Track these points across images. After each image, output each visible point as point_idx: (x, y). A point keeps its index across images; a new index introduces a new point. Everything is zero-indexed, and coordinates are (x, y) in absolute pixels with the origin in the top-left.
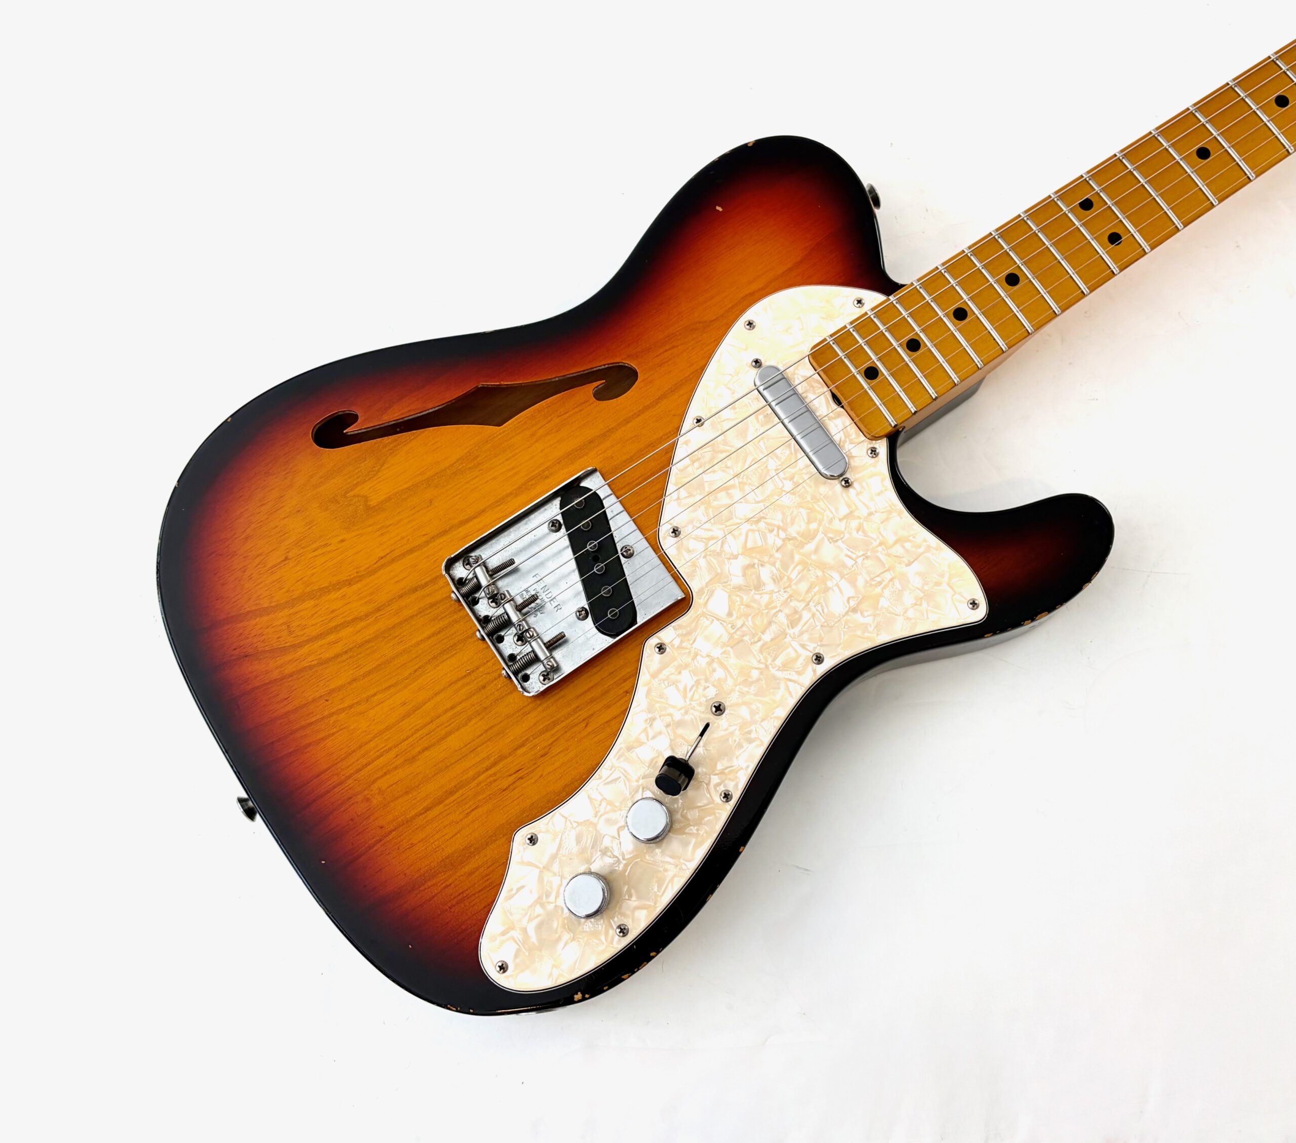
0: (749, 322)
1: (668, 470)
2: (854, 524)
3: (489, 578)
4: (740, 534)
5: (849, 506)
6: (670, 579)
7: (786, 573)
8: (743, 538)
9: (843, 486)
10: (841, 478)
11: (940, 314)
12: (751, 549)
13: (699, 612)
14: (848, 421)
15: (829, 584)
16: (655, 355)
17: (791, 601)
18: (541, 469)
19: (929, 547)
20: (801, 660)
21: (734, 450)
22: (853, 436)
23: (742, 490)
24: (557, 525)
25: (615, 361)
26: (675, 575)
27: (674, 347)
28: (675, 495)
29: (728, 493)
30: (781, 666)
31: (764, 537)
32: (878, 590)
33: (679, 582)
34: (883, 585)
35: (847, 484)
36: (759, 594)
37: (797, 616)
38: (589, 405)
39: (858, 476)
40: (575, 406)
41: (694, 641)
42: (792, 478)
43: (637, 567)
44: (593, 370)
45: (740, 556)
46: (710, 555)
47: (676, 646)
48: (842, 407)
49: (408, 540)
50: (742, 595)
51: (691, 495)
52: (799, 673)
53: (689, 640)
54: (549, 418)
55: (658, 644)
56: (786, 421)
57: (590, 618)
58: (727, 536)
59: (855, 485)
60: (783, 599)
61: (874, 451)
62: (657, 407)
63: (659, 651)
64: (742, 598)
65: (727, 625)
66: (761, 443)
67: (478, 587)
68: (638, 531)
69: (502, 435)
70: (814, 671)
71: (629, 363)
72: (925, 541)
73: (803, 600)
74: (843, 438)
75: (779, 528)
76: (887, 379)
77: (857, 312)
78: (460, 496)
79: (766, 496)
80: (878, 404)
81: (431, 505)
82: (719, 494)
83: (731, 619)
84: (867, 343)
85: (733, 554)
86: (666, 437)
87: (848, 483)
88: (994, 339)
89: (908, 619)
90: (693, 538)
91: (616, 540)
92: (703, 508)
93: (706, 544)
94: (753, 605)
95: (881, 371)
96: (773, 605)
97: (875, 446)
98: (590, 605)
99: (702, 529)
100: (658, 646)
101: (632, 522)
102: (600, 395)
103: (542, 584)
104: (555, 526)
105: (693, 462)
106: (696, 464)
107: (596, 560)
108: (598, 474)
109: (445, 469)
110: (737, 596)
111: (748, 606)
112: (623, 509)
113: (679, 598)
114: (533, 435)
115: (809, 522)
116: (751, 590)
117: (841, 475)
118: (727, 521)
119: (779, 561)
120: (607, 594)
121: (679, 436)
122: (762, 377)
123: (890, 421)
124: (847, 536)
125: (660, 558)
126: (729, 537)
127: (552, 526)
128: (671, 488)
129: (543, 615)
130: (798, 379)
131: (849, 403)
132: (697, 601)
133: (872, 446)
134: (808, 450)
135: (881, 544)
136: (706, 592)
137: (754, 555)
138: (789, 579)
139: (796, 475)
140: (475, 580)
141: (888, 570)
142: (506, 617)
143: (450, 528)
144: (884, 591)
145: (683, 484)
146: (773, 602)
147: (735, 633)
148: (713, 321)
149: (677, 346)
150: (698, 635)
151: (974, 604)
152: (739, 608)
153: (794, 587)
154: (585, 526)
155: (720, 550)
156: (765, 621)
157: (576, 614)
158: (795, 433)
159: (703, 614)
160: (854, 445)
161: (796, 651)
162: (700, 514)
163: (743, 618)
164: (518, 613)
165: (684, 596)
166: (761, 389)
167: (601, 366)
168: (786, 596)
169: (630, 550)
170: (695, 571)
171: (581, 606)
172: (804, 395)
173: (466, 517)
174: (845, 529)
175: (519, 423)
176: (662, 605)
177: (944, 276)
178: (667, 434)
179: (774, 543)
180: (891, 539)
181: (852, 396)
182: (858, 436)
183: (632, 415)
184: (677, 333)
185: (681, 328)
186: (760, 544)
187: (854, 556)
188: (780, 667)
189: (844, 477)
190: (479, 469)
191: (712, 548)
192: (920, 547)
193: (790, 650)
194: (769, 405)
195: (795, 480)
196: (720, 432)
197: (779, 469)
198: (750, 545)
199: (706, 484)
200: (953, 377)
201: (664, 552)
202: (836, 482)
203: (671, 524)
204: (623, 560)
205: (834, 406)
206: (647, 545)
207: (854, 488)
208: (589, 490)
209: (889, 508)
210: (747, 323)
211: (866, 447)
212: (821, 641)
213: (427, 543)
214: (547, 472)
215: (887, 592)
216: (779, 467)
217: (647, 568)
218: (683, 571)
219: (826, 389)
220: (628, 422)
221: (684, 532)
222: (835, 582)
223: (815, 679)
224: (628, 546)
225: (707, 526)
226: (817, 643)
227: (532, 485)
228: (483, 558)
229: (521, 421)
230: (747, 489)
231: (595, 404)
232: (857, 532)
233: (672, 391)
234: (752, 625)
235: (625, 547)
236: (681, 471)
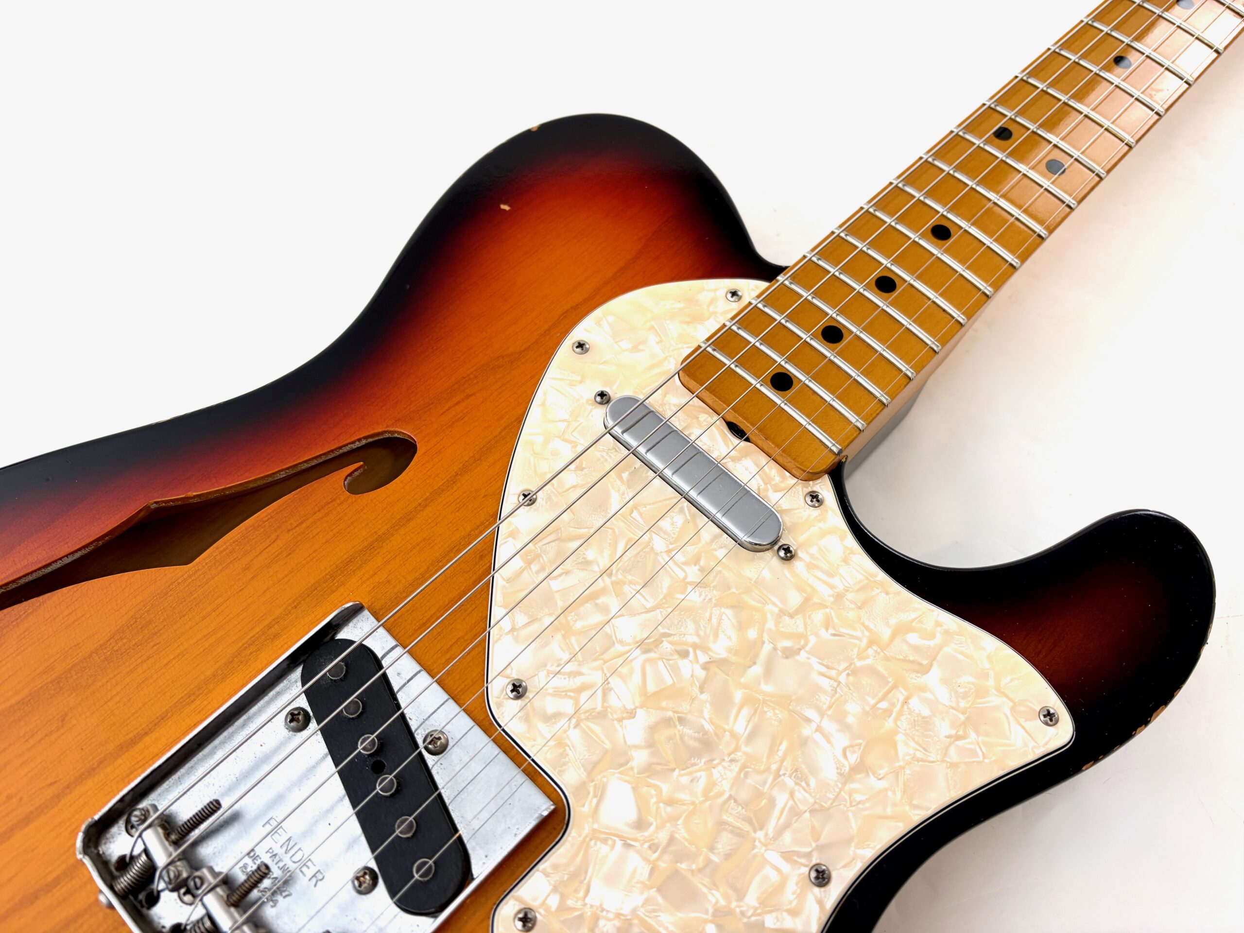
0: (579, 343)
1: (489, 580)
2: (818, 617)
3: (171, 849)
4: (631, 671)
5: (800, 589)
6: (521, 778)
7: (726, 727)
8: (637, 678)
9: (782, 559)
10: (776, 547)
11: (858, 287)
12: (655, 694)
13: (586, 832)
14: (763, 459)
15: (807, 731)
16: (441, 412)
17: (746, 775)
18: (266, 622)
19: (947, 632)
20: (792, 887)
21: (592, 531)
22: (777, 479)
23: (619, 594)
24: (300, 717)
25: (376, 431)
26: (530, 769)
27: (468, 397)
28: (506, 624)
29: (597, 604)
30: (757, 905)
31: (675, 670)
32: (889, 723)
33: (539, 779)
34: (894, 714)
35: (788, 554)
36: (686, 774)
37: (764, 802)
38: (339, 505)
39: (801, 539)
40: (317, 509)
41: (587, 891)
42: (696, 561)
43: (458, 769)
44: (341, 451)
45: (638, 710)
46: (587, 719)
47: (553, 909)
48: (747, 440)
49: (21, 799)
50: (656, 782)
51: (533, 620)
52: (794, 913)
53: (576, 891)
54: (273, 537)
55: (519, 912)
56: (668, 473)
57: (381, 884)
58: (610, 680)
59: (800, 554)
60: (731, 775)
61: (814, 497)
62: (455, 488)
63: (524, 926)
64: (659, 790)
65: (642, 845)
66: (635, 514)
67: (150, 869)
68: (451, 702)
69: (193, 578)
70: (820, 903)
71: (399, 430)
72: (938, 624)
73: (768, 770)
74: (763, 486)
75: (695, 646)
76: (808, 386)
77: (735, 307)
78: (118, 698)
79: (661, 597)
80: (803, 422)
81: (62, 726)
82: (582, 609)
83: (646, 834)
84: (763, 340)
85: (626, 709)
86: (477, 532)
87: (790, 552)
88: (944, 310)
89: (953, 766)
90: (549, 694)
91: (413, 725)
92: (558, 637)
93: (577, 701)
94: (681, 796)
95: (795, 376)
96: (716, 790)
97: (815, 489)
98: (377, 859)
99: (564, 674)
100: (521, 916)
101: (435, 685)
102: (356, 487)
103: (282, 838)
104: (298, 721)
105: (529, 563)
106: (534, 567)
107: (379, 769)
108: (366, 613)
109: (90, 656)
110: (649, 785)
111: (670, 802)
112: (418, 668)
113: (545, 813)
114: (247, 568)
115: (741, 627)
116: (674, 770)
117: (774, 543)
118: (603, 653)
119: (708, 705)
120: (408, 832)
121: (498, 522)
122: (614, 414)
123: (830, 445)
124: (813, 640)
125: (496, 743)
126: (614, 681)
127: (291, 721)
128: (497, 612)
129: (288, 898)
130: (670, 409)
131: (760, 430)
132: (579, 810)
133: (810, 489)
134: (712, 510)
135: (871, 643)
136: (591, 790)
137: (664, 704)
138: (733, 735)
139: (703, 554)
140: (144, 857)
141: (894, 687)
142: (208, 924)
143: (100, 763)
144: (899, 723)
145: (517, 601)
146: (714, 784)
147: (658, 859)
148: (524, 351)
149: (474, 394)
150: (591, 878)
151: (1050, 717)
152: (658, 808)
153: (743, 748)
154: (352, 710)
155: (603, 707)
156: (710, 824)
157: (353, 882)
158: (685, 487)
159: (596, 836)
160: (783, 493)
161: (777, 869)
162: (556, 648)
163: (668, 825)
164: (232, 909)
165: (553, 807)
166: (618, 431)
167: (353, 443)
168: (736, 768)
169: (439, 738)
170: (564, 755)
171: (361, 865)
172: (686, 433)
173: (131, 735)
174: (806, 628)
175: (222, 552)
176: (515, 831)
177: (847, 241)
178: (478, 527)
179: (692, 676)
180: (885, 633)
181: (762, 417)
182: (784, 478)
183: (416, 508)
184: (471, 376)
185: (475, 368)
186: (669, 681)
187: (833, 673)
188: (756, 909)
189: (780, 544)
190: (152, 644)
191: (588, 706)
192: (932, 636)
193: (768, 871)
194: (635, 453)
195: (702, 563)
196: (565, 507)
197: (673, 550)
198: (651, 687)
199: (557, 596)
200: (904, 369)
201: (504, 730)
202: (768, 554)
203: (508, 677)
204: (430, 759)
205: (735, 441)
206: (469, 722)
207: (801, 559)
208: (351, 642)
209: (866, 582)
210: (577, 344)
211: (801, 493)
212: (817, 840)
213: (58, 797)
214: (276, 626)
215: (904, 724)
216: (671, 547)
217: (475, 767)
218: (543, 759)
219: (716, 417)
220: (409, 520)
221: (532, 686)
222: (814, 726)
223: (825, 919)
224: (436, 731)
225: (569, 668)
226: (811, 845)
227: (251, 653)
228: (159, 808)
229: (225, 550)
230: (629, 590)
231: (350, 501)
232: (827, 630)
233: (475, 461)
234: (686, 835)
235: (430, 734)
236: (509, 581)
